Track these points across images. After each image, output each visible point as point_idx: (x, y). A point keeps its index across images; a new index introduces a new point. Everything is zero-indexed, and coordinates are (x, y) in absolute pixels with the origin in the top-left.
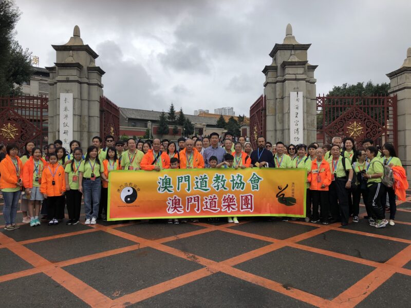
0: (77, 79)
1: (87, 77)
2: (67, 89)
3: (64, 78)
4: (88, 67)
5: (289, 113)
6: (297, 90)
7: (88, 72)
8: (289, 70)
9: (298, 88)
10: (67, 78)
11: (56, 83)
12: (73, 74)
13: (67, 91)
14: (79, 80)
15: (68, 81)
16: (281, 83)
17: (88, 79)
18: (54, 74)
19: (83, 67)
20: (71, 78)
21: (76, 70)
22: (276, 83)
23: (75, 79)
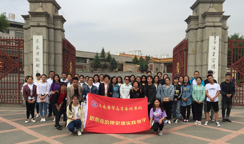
0: (45, 25)
1: (53, 23)
2: (38, 33)
3: (36, 24)
4: (54, 16)
5: (207, 53)
6: (214, 34)
7: (54, 20)
8: (209, 19)
9: (215, 33)
10: (38, 24)
11: (29, 28)
12: (43, 21)
13: (38, 34)
14: (48, 25)
15: (39, 26)
16: (202, 29)
17: (54, 25)
18: (28, 21)
19: (50, 15)
20: (41, 24)
21: (45, 18)
22: (197, 29)
23: (44, 25)
